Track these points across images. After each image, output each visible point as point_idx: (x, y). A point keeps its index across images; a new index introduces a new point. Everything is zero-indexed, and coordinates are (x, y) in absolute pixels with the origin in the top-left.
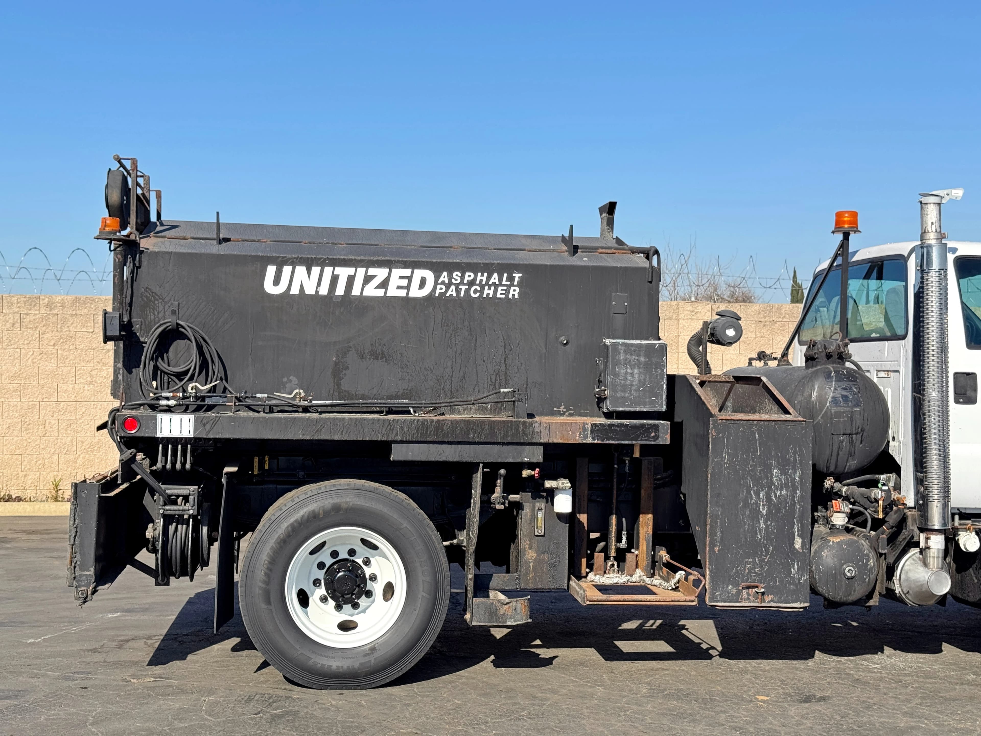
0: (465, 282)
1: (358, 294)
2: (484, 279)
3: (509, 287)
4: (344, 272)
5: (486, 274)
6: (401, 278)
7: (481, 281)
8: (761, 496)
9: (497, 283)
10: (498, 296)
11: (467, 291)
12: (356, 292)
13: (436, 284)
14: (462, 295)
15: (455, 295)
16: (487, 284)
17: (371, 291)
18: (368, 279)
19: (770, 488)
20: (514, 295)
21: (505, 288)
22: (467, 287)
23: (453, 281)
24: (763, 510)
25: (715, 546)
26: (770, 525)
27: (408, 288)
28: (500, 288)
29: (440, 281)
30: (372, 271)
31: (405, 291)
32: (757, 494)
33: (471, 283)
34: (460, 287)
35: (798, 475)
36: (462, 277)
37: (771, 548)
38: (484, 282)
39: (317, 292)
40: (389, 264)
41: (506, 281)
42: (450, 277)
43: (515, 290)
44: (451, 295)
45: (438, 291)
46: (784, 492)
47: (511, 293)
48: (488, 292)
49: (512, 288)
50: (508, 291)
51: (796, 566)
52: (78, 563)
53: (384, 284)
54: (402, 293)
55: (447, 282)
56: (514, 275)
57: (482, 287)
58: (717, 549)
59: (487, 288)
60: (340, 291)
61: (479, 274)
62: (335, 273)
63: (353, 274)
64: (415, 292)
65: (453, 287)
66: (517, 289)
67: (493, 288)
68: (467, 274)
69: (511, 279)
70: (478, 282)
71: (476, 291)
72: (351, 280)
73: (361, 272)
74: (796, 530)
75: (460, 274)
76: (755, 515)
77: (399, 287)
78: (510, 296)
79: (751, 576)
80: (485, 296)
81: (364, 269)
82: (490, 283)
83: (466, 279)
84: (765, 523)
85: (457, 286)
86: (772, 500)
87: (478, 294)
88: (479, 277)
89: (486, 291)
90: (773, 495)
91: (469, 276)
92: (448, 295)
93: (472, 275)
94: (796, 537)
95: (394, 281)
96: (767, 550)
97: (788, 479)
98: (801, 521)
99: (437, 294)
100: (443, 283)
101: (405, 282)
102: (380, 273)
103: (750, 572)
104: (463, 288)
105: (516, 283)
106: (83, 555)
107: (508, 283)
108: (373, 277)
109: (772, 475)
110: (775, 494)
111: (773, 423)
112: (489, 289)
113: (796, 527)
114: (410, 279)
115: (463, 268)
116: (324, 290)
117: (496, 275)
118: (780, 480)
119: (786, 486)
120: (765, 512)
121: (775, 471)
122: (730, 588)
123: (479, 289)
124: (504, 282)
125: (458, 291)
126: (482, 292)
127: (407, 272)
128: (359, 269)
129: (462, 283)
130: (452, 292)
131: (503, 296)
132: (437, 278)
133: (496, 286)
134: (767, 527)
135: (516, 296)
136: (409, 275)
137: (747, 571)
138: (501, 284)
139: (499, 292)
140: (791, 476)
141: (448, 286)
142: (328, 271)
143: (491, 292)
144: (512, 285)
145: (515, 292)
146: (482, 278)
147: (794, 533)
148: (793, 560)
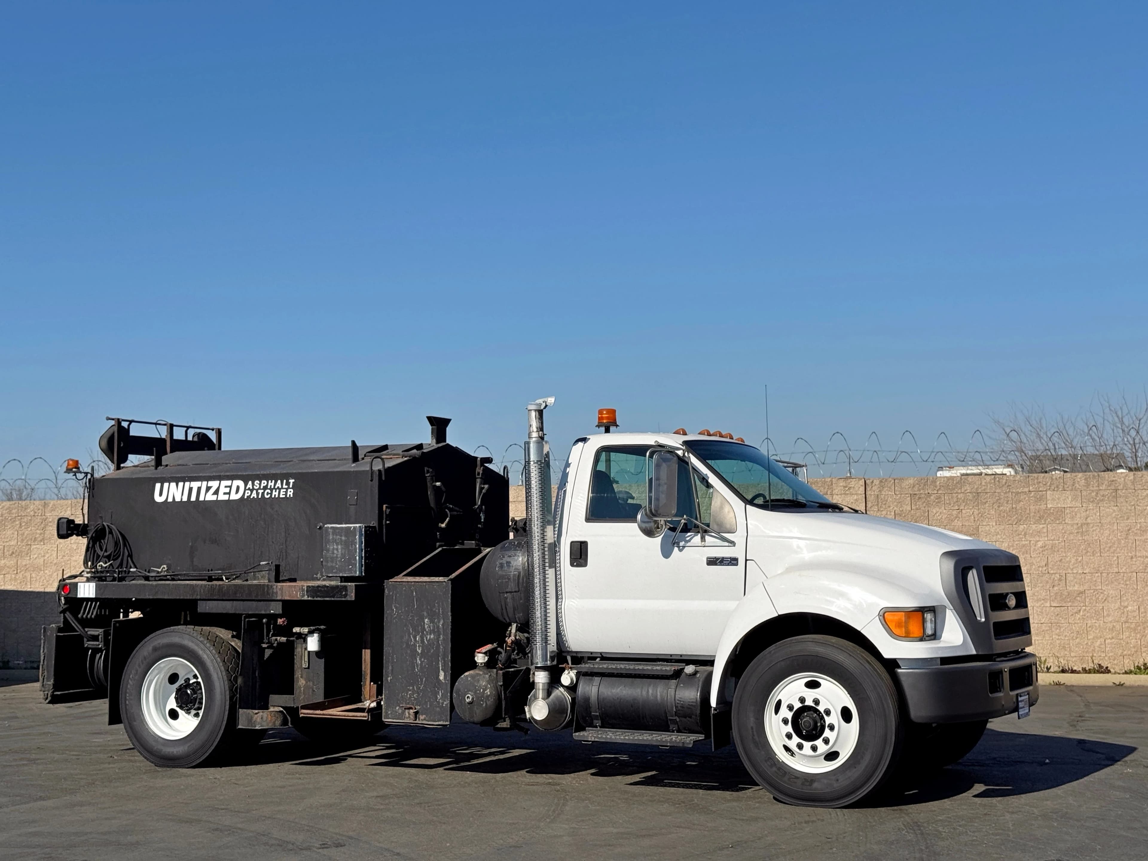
0: (262, 487)
1: (203, 500)
2: (273, 484)
3: (287, 489)
4: (195, 485)
5: (273, 481)
6: (226, 487)
7: (271, 486)
8: (418, 639)
9: (280, 487)
10: (281, 496)
11: (263, 494)
12: (201, 498)
13: (245, 490)
14: (260, 497)
15: (256, 497)
16: (274, 488)
17: (210, 497)
18: (208, 489)
19: (423, 633)
20: (290, 495)
21: (285, 490)
22: (263, 491)
23: (255, 487)
24: (419, 649)
25: (388, 677)
26: (424, 661)
27: (229, 493)
28: (282, 490)
29: (247, 488)
30: (211, 483)
31: (228, 495)
32: (415, 638)
33: (265, 488)
34: (259, 491)
35: (441, 623)
36: (260, 484)
37: (424, 679)
38: (272, 487)
39: (182, 499)
40: (220, 478)
41: (286, 485)
42: (253, 485)
43: (290, 492)
44: (254, 497)
45: (246, 495)
46: (432, 636)
47: (289, 493)
48: (275, 493)
49: (289, 490)
50: (286, 492)
51: (441, 693)
52: (46, 676)
53: (216, 492)
54: (226, 497)
55: (251, 488)
56: (290, 481)
57: (271, 490)
58: (389, 679)
59: (274, 490)
60: (193, 498)
61: (270, 481)
62: (191, 486)
63: (200, 486)
64: (234, 497)
65: (255, 492)
66: (292, 490)
67: (278, 491)
68: (263, 482)
69: (288, 484)
70: (269, 487)
71: (267, 494)
72: (199, 489)
73: (205, 483)
74: (441, 666)
75: (258, 482)
76: (414, 653)
77: (225, 494)
78: (288, 496)
79: (411, 700)
80: (273, 496)
81: (206, 482)
82: (276, 487)
83: (263, 485)
84: (420, 660)
85: (257, 490)
86: (424, 642)
87: (269, 495)
88: (270, 484)
89: (274, 493)
90: (425, 639)
91: (264, 483)
92: (252, 497)
93: (265, 482)
94: (441, 671)
95: (222, 490)
96: (422, 680)
97: (434, 627)
98: (443, 659)
99: (246, 497)
100: (249, 489)
101: (227, 490)
102: (214, 484)
104: (261, 491)
105: (291, 486)
106: (48, 672)
107: (287, 487)
108: (211, 487)
109: (424, 623)
110: (427, 638)
111: (424, 584)
112: (276, 491)
113: (440, 663)
114: (230, 487)
115: (260, 478)
116: (185, 499)
117: (279, 481)
118: (430, 627)
119: (435, 631)
120: (420, 651)
121: (426, 620)
122: (397, 708)
123: (269, 492)
124: (284, 486)
125: (258, 494)
126: (271, 494)
127: (228, 483)
128: (203, 482)
129: (260, 488)
130: (254, 495)
131: (284, 496)
132: (246, 485)
133: (280, 489)
134: (422, 662)
135: (292, 496)
136: (230, 485)
137: (408, 696)
138: (282, 488)
139: (282, 493)
140: (436, 624)
141: (252, 491)
142: (187, 484)
143: (277, 493)
144: (289, 488)
145: (290, 493)
146: (271, 484)
147: (439, 668)
148: (438, 689)
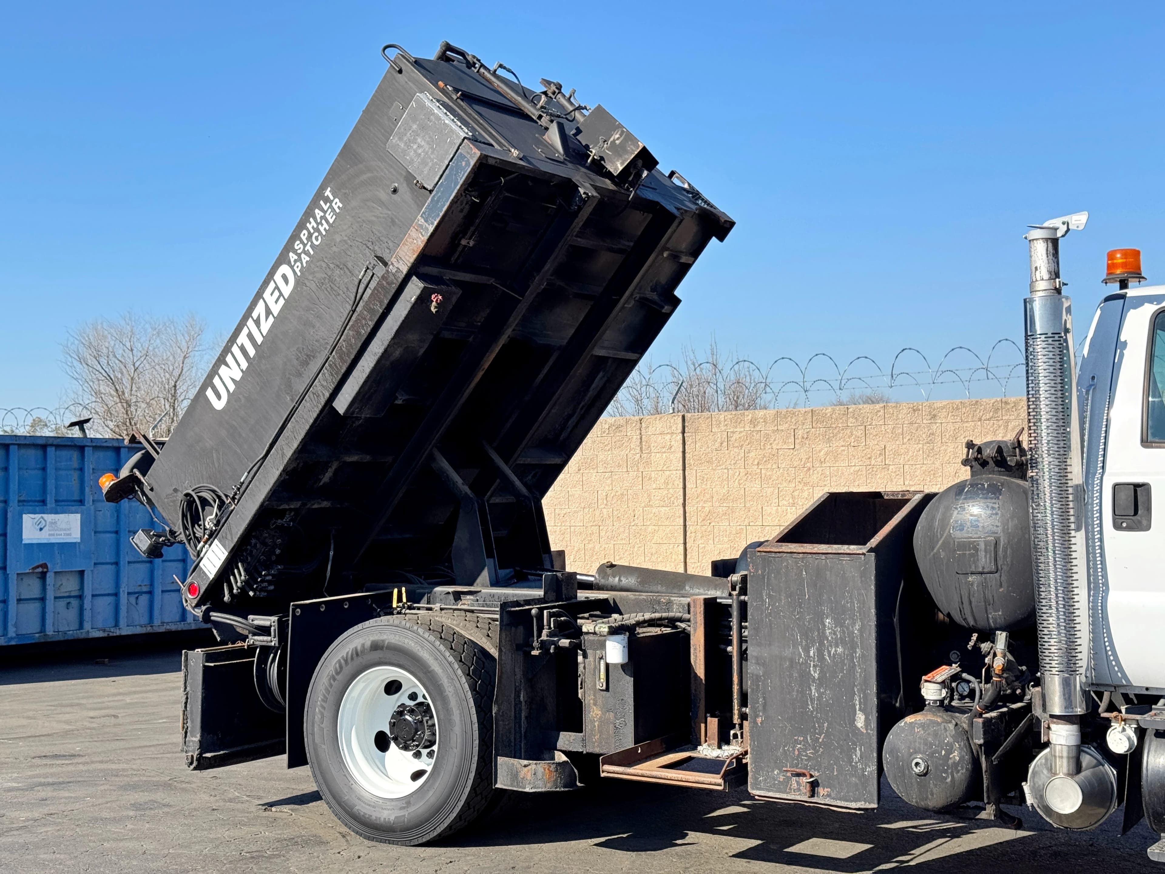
8: (812, 653)
19: (821, 644)
24: (815, 672)
26: (824, 693)
32: (807, 651)
35: (857, 627)
37: (826, 725)
46: (840, 650)
51: (858, 752)
58: (759, 720)
74: (857, 702)
76: (805, 677)
79: (802, 759)
84: (817, 690)
86: (825, 660)
90: (826, 653)
94: (858, 712)
96: (821, 727)
97: (844, 632)
98: (863, 691)
103: (800, 754)
109: (824, 626)
110: (829, 653)
111: (823, 557)
113: (857, 698)
118: (835, 634)
119: (842, 641)
120: (816, 676)
121: (828, 621)
122: (776, 773)
134: (821, 695)
137: (797, 753)
140: (848, 629)
147: (854, 705)
148: (854, 744)
